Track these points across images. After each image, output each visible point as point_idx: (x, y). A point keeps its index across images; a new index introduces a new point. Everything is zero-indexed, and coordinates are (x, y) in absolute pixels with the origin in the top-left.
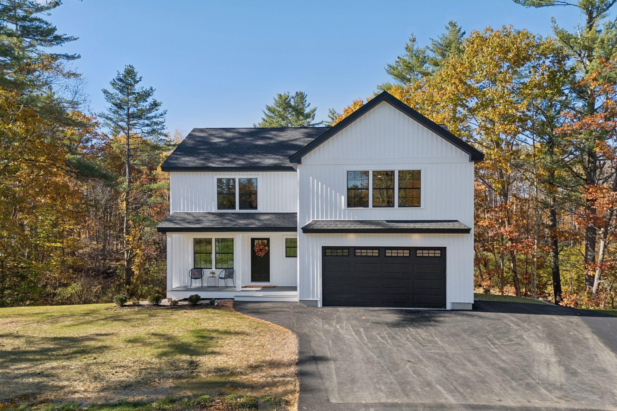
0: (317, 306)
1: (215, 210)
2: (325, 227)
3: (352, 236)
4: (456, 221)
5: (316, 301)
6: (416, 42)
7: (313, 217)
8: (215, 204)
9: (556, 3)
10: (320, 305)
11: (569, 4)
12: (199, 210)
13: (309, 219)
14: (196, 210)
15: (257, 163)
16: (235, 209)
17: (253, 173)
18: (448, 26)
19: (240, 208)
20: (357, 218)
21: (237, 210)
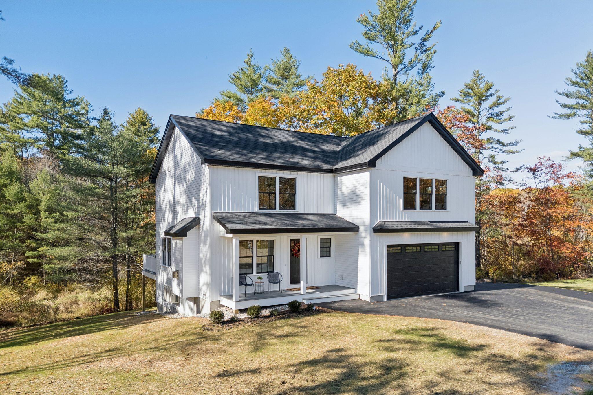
0: (383, 301)
1: (256, 210)
2: (395, 227)
3: (406, 235)
4: (467, 222)
5: (382, 296)
6: (253, 58)
7: (380, 218)
8: (257, 203)
9: (377, 56)
10: (385, 299)
11: (383, 59)
12: (241, 209)
13: (377, 220)
14: (237, 209)
15: (293, 162)
16: (275, 209)
17: (292, 172)
18: (283, 51)
19: (280, 209)
20: (410, 219)
21: (278, 210)
